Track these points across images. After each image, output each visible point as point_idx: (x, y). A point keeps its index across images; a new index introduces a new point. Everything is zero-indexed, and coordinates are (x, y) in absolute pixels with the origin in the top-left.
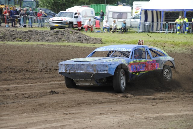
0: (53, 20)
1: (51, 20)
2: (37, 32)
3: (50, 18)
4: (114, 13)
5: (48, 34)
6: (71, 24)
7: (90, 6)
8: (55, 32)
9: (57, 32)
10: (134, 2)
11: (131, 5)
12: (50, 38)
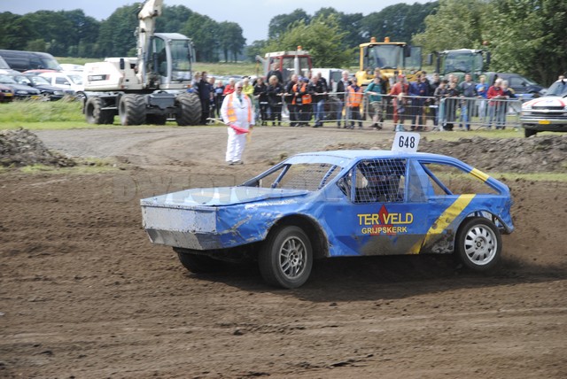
0: (533, 108)
1: (527, 107)
2: (485, 142)
3: (523, 101)
5: (519, 149)
8: (541, 144)
9: (548, 142)
12: (524, 160)
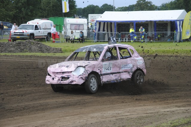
0: (15, 33)
4: (71, 24)
5: (11, 46)
6: (32, 36)
7: (49, 19)
8: (17, 44)
9: (19, 43)
10: (89, 15)
11: (87, 17)
12: (12, 49)
